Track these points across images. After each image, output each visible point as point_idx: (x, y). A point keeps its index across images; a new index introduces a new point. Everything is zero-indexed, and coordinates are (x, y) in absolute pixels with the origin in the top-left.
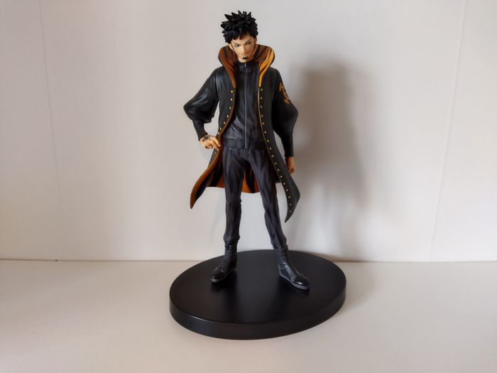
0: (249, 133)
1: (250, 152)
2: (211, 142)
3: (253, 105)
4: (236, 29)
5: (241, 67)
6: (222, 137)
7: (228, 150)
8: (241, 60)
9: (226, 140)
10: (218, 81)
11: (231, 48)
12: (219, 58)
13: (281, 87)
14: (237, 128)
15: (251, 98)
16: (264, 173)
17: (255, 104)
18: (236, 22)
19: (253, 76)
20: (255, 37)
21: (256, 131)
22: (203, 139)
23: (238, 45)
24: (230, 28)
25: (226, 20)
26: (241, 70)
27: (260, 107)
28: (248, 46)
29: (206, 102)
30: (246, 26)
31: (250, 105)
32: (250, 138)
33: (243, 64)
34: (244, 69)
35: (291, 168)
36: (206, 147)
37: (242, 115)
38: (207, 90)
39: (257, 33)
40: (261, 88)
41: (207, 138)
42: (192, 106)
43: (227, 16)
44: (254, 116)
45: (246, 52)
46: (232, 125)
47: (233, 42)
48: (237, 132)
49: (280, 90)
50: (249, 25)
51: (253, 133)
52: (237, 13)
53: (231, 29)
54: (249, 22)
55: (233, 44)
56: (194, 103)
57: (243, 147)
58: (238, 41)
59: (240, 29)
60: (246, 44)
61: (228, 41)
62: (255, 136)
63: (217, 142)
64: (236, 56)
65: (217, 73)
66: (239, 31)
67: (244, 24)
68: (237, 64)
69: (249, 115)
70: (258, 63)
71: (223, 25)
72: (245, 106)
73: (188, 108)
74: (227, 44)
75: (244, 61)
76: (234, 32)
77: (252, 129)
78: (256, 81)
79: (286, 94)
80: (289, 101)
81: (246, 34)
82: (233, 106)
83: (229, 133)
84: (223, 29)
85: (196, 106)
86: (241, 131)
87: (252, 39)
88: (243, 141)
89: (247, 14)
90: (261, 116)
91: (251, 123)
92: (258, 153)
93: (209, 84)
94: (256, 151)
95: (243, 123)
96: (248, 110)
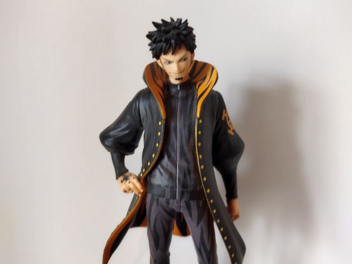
0: (182, 178)
1: (183, 204)
2: (131, 186)
3: (188, 140)
4: (167, 41)
5: (173, 90)
6: (145, 180)
7: (152, 198)
8: (173, 81)
9: (152, 185)
10: (142, 106)
11: (160, 65)
12: (144, 78)
13: (224, 115)
14: (166, 170)
15: (185, 132)
16: (202, 229)
17: (191, 140)
18: (167, 32)
19: (189, 103)
20: (192, 52)
21: (192, 175)
22: (121, 178)
23: (170, 62)
24: (158, 39)
25: (154, 29)
26: (173, 94)
27: (197, 144)
28: (183, 64)
29: (127, 132)
30: (182, 37)
31: (184, 140)
32: (184, 186)
33: (176, 86)
34: (177, 92)
35: (234, 215)
36: (125, 191)
37: (173, 154)
38: (128, 117)
39: (195, 47)
40: (199, 119)
41: (126, 179)
42: (110, 137)
43: (155, 24)
44: (189, 156)
45: (180, 71)
46: (159, 166)
47: (163, 57)
48: (166, 176)
49: (223, 119)
50: (186, 36)
51: (188, 178)
52: (169, 20)
53: (161, 41)
54: (184, 32)
55: (163, 61)
56: (112, 133)
57: (174, 197)
58: (169, 57)
59: (173, 41)
60: (180, 61)
61: (157, 56)
62: (191, 182)
63: (138, 185)
64: (167, 76)
65: (142, 95)
66: (171, 45)
67: (178, 34)
68: (167, 86)
69: (183, 154)
70: (195, 84)
71: (149, 36)
72: (177, 141)
73: (104, 137)
74: (155, 60)
75: (177, 82)
76: (164, 45)
77: (186, 173)
78: (192, 109)
79: (231, 124)
80: (234, 131)
81: (180, 48)
82: (161, 142)
83: (154, 176)
84: (149, 41)
85: (114, 136)
86: (172, 176)
87: (189, 54)
88: (173, 189)
89: (183, 21)
90: (199, 157)
91: (185, 164)
92: (193, 204)
93: (131, 110)
94: (191, 202)
95: (174, 164)
96: (182, 148)
